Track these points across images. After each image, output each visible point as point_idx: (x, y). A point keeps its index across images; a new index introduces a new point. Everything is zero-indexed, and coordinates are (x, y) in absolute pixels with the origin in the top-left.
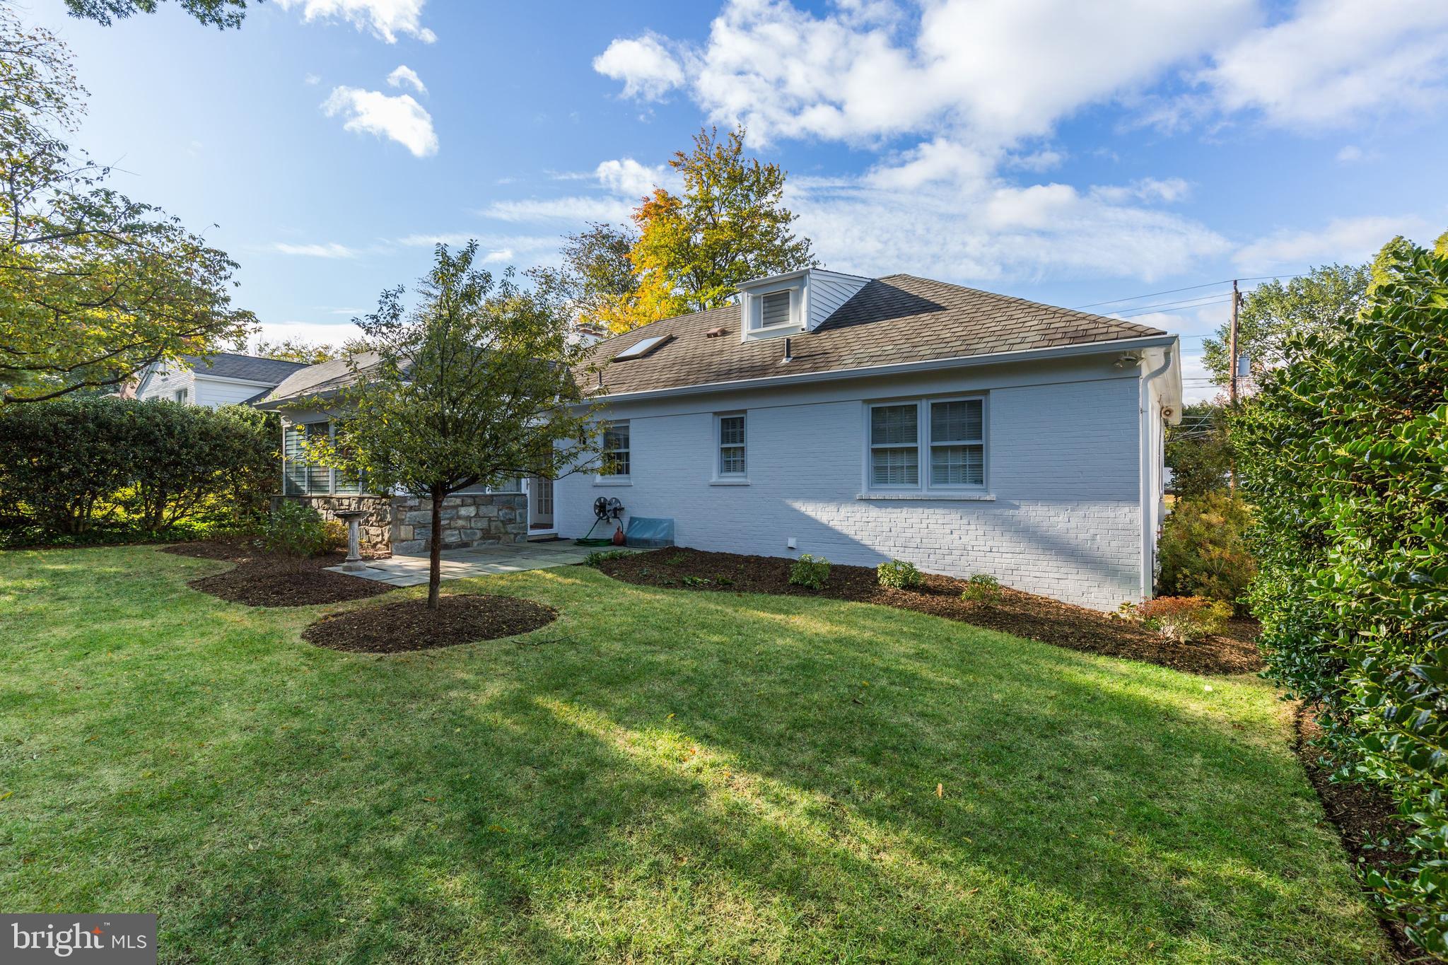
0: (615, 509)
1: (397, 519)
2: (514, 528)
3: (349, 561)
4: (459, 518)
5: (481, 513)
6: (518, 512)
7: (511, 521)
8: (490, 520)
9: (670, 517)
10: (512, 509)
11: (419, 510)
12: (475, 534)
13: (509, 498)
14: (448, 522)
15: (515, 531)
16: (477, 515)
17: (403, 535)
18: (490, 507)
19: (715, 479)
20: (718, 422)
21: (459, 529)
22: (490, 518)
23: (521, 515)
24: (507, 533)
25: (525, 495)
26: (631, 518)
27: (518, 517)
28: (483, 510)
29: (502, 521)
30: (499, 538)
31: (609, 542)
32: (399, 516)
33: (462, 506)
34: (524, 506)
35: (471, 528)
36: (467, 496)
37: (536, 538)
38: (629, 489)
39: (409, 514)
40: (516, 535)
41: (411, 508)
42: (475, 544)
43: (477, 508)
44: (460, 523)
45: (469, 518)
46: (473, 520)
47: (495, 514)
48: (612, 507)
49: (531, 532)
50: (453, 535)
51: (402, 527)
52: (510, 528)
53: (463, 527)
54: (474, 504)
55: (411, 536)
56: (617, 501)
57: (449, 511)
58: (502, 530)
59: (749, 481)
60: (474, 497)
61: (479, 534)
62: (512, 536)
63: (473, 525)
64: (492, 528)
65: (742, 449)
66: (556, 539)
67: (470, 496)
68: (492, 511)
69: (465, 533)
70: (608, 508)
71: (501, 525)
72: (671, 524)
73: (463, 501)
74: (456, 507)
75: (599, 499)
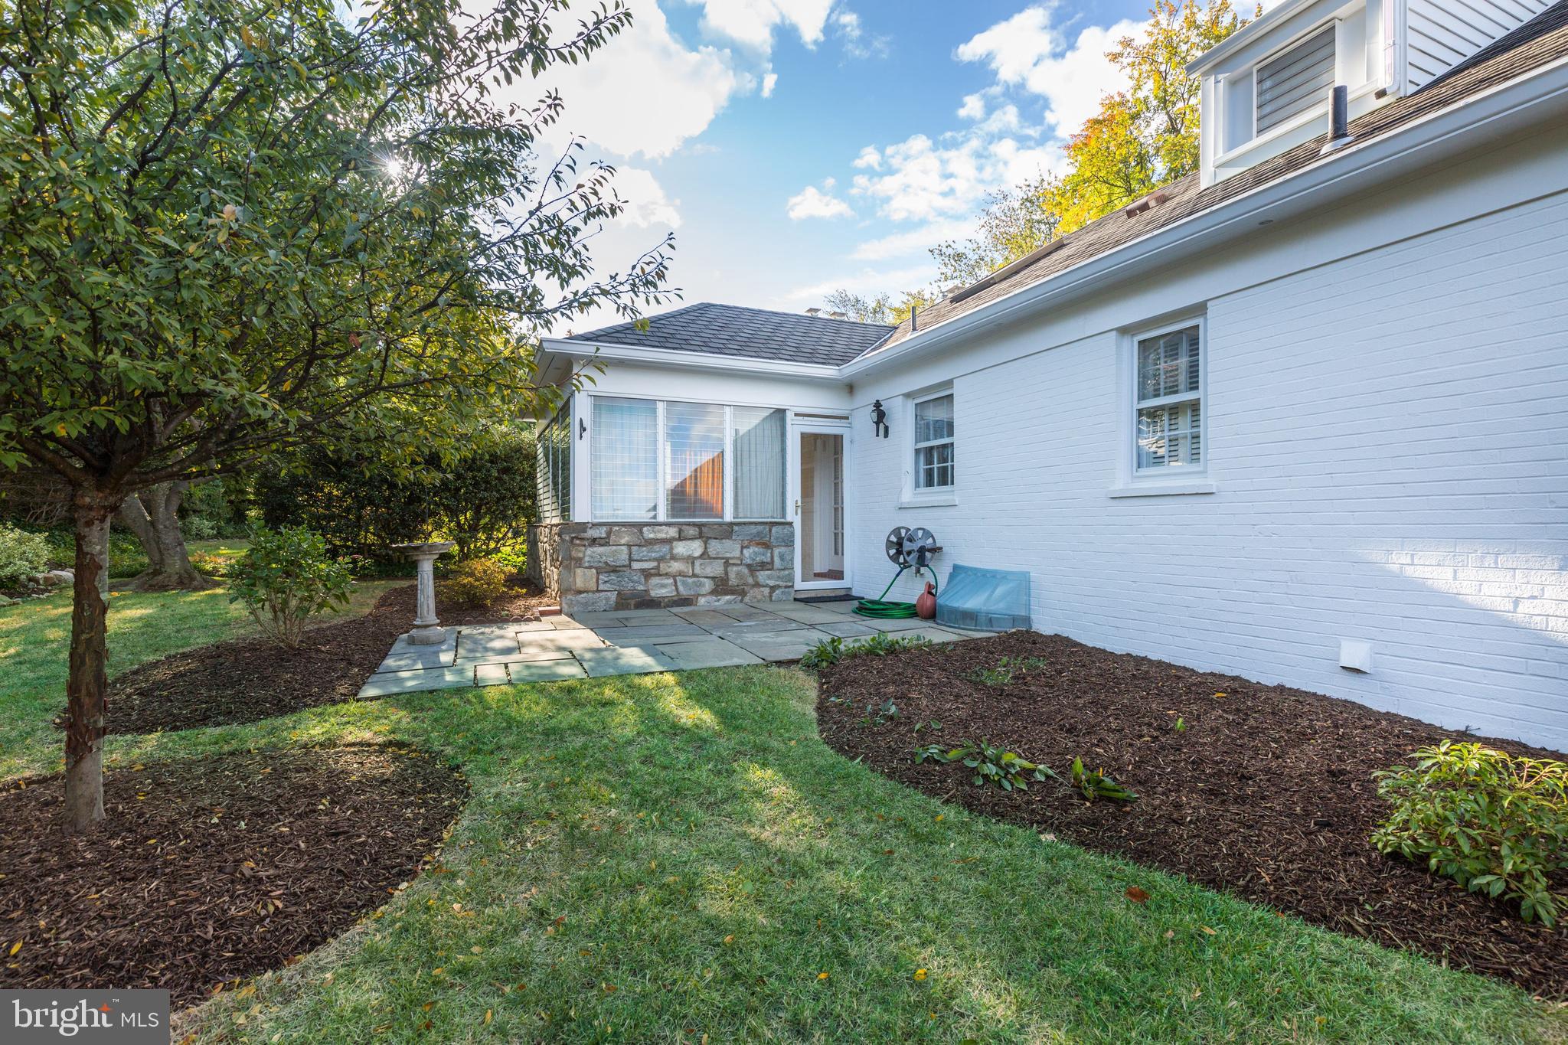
0: (922, 550)
1: (571, 558)
2: (769, 577)
3: (418, 627)
4: (674, 558)
5: (712, 552)
6: (776, 552)
7: (763, 566)
8: (727, 563)
9: (1024, 568)
10: (767, 546)
11: (607, 544)
12: (701, 585)
13: (760, 528)
14: (655, 564)
15: (771, 583)
16: (704, 555)
17: (579, 583)
18: (728, 543)
19: (1122, 483)
20: (1130, 348)
21: (674, 577)
22: (727, 560)
23: (782, 557)
24: (757, 585)
25: (790, 524)
26: (956, 568)
27: (777, 560)
28: (715, 547)
29: (749, 566)
30: (743, 593)
31: (912, 612)
32: (574, 554)
33: (680, 539)
34: (789, 542)
35: (694, 575)
36: (688, 524)
37: (812, 595)
38: (951, 511)
39: (589, 551)
40: (773, 588)
41: (594, 542)
42: (702, 601)
43: (706, 543)
44: (676, 566)
45: (691, 560)
46: (697, 563)
47: (737, 554)
48: (916, 546)
49: (799, 585)
50: (663, 586)
51: (579, 571)
52: (762, 576)
53: (681, 574)
54: (700, 536)
55: (592, 585)
56: (928, 534)
57: (657, 548)
58: (750, 580)
59: (1210, 483)
60: (700, 526)
61: (708, 585)
62: (767, 591)
63: (697, 570)
64: (732, 576)
65: (1195, 407)
66: (846, 597)
67: (694, 525)
68: (730, 548)
69: (684, 583)
70: (907, 546)
71: (746, 571)
72: (1023, 583)
73: (680, 531)
74: (669, 541)
75: (896, 531)
